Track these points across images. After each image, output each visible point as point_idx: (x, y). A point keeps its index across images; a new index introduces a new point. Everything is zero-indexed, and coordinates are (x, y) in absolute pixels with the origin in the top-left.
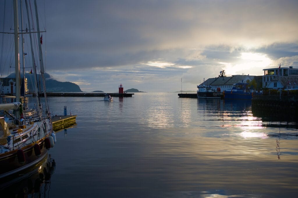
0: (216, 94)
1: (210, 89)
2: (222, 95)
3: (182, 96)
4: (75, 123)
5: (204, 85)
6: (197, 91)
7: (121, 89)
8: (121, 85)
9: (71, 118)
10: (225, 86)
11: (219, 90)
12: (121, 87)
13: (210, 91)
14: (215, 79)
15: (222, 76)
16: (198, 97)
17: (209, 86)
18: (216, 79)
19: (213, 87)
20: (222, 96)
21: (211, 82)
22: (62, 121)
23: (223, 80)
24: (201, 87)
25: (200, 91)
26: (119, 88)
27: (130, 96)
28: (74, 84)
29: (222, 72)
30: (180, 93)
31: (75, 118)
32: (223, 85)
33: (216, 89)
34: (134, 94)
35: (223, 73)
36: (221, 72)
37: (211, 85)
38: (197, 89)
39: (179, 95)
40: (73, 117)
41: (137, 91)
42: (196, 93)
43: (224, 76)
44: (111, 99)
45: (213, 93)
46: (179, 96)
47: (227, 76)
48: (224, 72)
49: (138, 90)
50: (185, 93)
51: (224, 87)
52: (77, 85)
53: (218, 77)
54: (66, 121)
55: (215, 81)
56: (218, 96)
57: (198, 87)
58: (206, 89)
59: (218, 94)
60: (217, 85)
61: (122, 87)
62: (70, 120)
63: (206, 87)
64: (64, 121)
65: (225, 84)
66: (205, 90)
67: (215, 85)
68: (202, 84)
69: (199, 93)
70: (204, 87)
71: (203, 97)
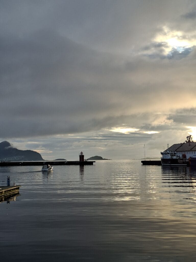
0: (181, 161)
1: (175, 156)
2: (188, 161)
3: (145, 163)
4: (19, 193)
5: (168, 152)
6: (161, 158)
7: (82, 157)
8: (82, 153)
9: (13, 188)
10: (191, 152)
11: (184, 156)
12: (81, 154)
13: (175, 157)
14: (180, 145)
15: (189, 141)
16: (162, 164)
17: (173, 153)
18: (182, 145)
19: (179, 153)
20: (187, 163)
21: (177, 148)
22: (3, 192)
23: (190, 145)
24: (165, 154)
25: (164, 158)
26: (80, 156)
27: (91, 163)
28: (36, 152)
29: (189, 137)
30: (144, 160)
31: (18, 188)
32: (189, 151)
33: (181, 156)
34: (95, 162)
35: (189, 139)
36: (187, 137)
37: (176, 151)
38: (161, 156)
39: (142, 162)
40: (15, 188)
41: (100, 158)
42: (160, 160)
43: (191, 141)
44: (51, 168)
45: (178, 160)
46: (142, 164)
47: (195, 142)
48: (191, 137)
49: (102, 158)
50: (149, 160)
51: (190, 154)
52: (38, 153)
53: (184, 143)
54: (7, 192)
55: (180, 147)
56: (183, 163)
57: (162, 154)
58: (171, 156)
59: (184, 160)
60: (182, 151)
61: (83, 155)
62: (12, 191)
63: (170, 154)
64: (5, 191)
65: (191, 150)
66: (169, 157)
67: (181, 151)
68: (166, 151)
69: (163, 159)
70: (168, 154)
71: (167, 164)
